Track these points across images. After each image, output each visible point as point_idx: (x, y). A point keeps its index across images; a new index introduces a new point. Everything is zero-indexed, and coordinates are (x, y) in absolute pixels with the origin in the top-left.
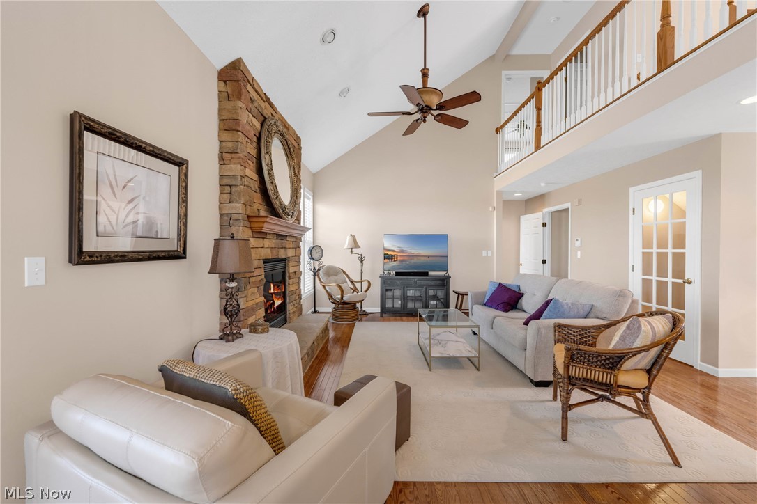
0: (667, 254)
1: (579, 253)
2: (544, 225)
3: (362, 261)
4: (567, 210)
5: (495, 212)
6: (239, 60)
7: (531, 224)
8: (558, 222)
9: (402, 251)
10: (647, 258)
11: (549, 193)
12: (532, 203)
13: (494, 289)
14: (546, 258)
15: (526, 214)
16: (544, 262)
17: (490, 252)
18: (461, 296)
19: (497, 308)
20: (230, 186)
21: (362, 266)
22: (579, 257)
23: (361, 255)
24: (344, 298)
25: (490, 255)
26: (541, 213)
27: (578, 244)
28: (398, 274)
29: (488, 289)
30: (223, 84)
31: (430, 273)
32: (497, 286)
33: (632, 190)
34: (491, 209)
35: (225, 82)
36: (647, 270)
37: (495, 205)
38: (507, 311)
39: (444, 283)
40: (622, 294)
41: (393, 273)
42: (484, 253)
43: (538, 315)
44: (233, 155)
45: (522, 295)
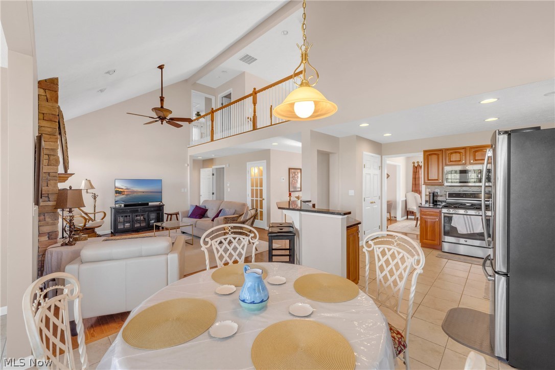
0: (258, 189)
1: (229, 189)
2: (213, 175)
3: (95, 198)
4: (224, 168)
5: (189, 167)
6: (57, 79)
7: (206, 173)
8: (219, 173)
9: (127, 189)
10: (252, 190)
11: (215, 158)
12: (207, 162)
13: (193, 209)
14: (214, 192)
15: (203, 168)
16: (213, 194)
17: (186, 190)
18: (170, 216)
19: (196, 218)
20: (48, 155)
21: (95, 202)
22: (229, 190)
23: (95, 194)
24: (86, 226)
25: (186, 191)
26: (211, 169)
27: (228, 185)
28: (125, 206)
29: (189, 209)
30: (42, 91)
31: (150, 204)
32: (194, 207)
33: (248, 163)
34: (186, 165)
35: (45, 90)
36: (252, 196)
37: (189, 163)
38: (201, 218)
39: (160, 209)
40: (244, 205)
41: (123, 205)
42: (183, 190)
43: (217, 216)
44: (51, 136)
45: (207, 210)
